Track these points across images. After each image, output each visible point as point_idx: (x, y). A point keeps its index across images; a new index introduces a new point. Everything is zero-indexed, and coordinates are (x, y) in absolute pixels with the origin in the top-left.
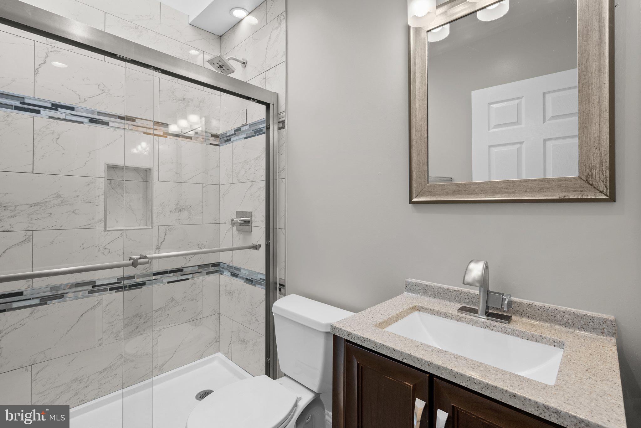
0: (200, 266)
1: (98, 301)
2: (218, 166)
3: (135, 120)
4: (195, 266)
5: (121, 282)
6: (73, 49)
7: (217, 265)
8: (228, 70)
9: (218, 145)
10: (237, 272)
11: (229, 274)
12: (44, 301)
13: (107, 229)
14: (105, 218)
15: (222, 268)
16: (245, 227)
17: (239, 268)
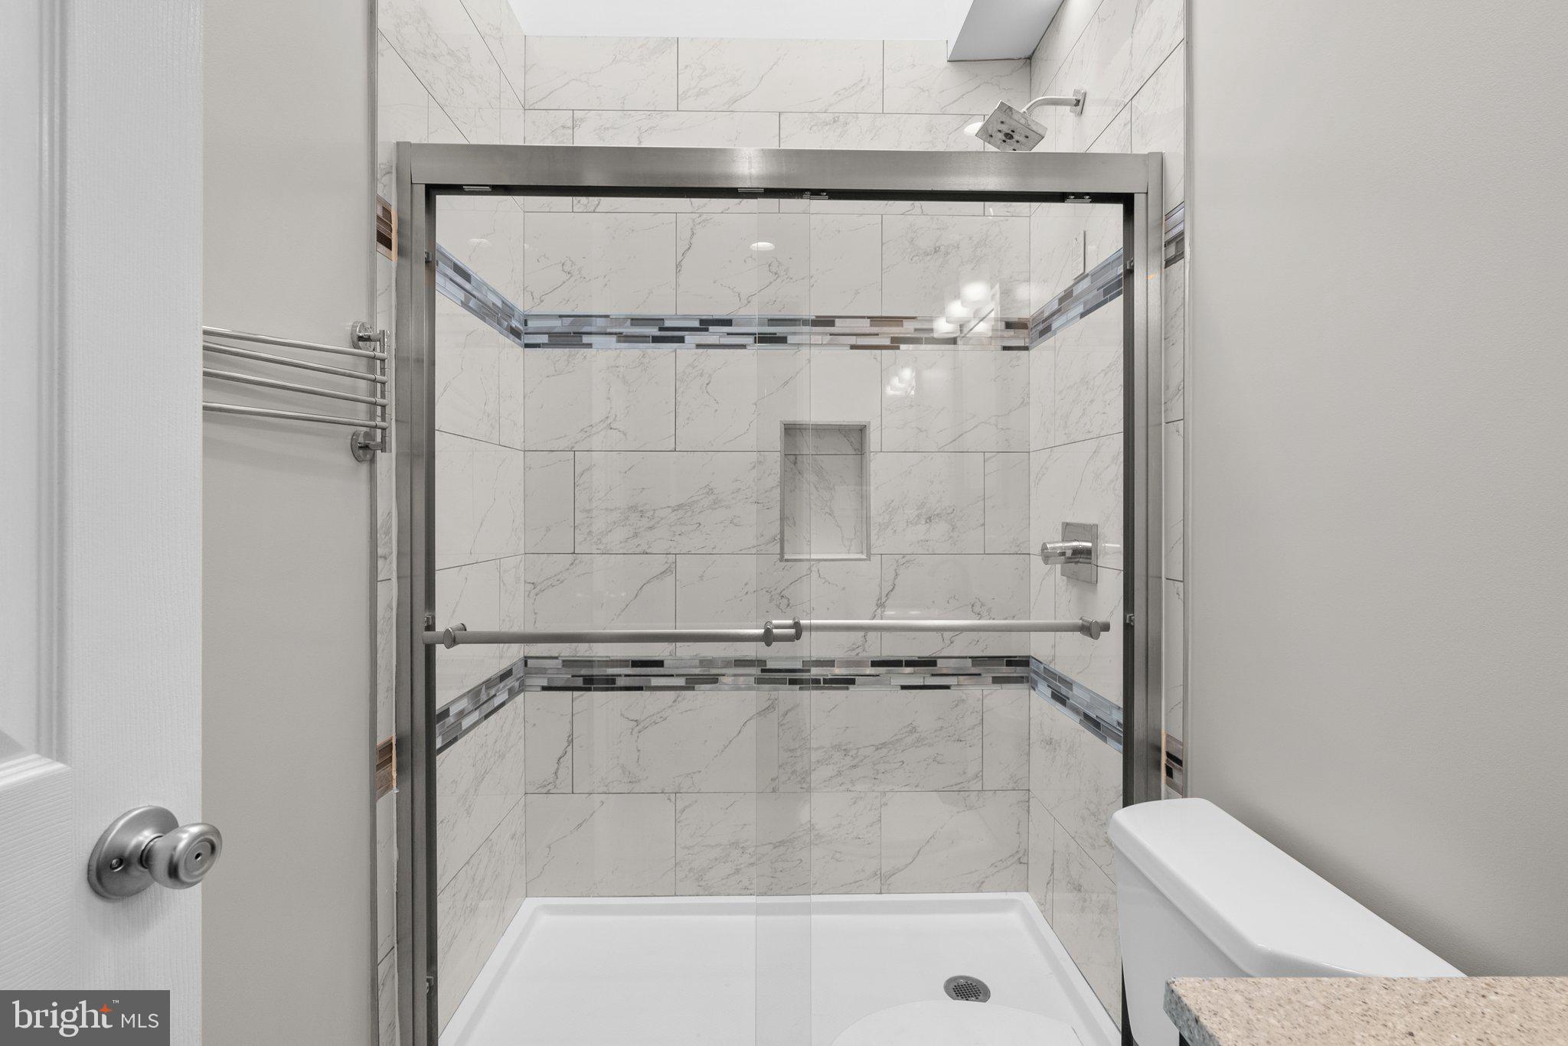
0: (976, 660)
1: (770, 702)
2: (1025, 404)
3: (834, 321)
4: (966, 657)
5: (809, 671)
6: (729, 208)
7: (1024, 662)
8: (1027, 137)
9: (1026, 348)
10: (1064, 690)
11: (1049, 692)
12: (692, 682)
13: (786, 557)
14: (782, 533)
15: (1036, 673)
16: (1082, 568)
17: (1068, 680)
